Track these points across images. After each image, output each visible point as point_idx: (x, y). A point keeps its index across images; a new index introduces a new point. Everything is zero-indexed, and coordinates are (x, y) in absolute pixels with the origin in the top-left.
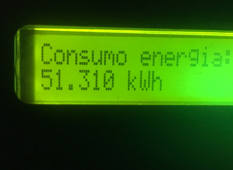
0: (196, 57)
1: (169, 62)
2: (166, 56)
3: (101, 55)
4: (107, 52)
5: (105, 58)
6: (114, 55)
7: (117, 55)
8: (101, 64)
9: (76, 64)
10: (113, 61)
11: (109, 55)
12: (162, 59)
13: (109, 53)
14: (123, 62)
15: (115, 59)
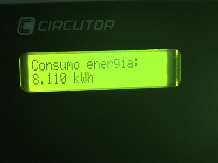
0: (118, 63)
1: (103, 66)
2: (101, 63)
3: (65, 64)
4: (69, 62)
5: (67, 66)
6: (72, 64)
7: (74, 64)
8: (65, 69)
9: (52, 70)
10: (72, 67)
11: (70, 64)
12: (99, 65)
13: (70, 63)
14: (78, 67)
15: (73, 66)
